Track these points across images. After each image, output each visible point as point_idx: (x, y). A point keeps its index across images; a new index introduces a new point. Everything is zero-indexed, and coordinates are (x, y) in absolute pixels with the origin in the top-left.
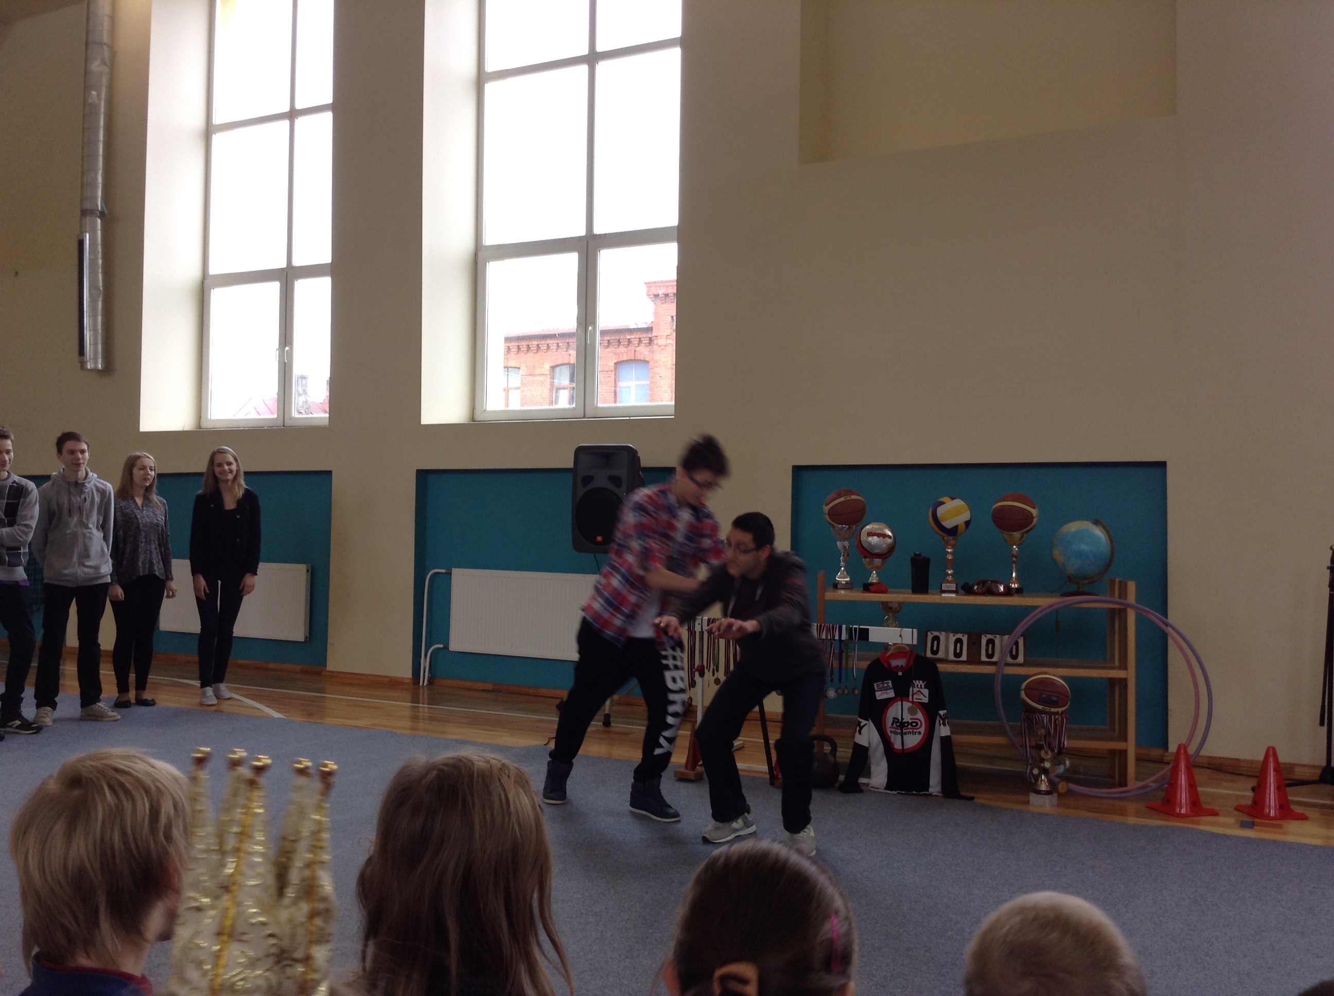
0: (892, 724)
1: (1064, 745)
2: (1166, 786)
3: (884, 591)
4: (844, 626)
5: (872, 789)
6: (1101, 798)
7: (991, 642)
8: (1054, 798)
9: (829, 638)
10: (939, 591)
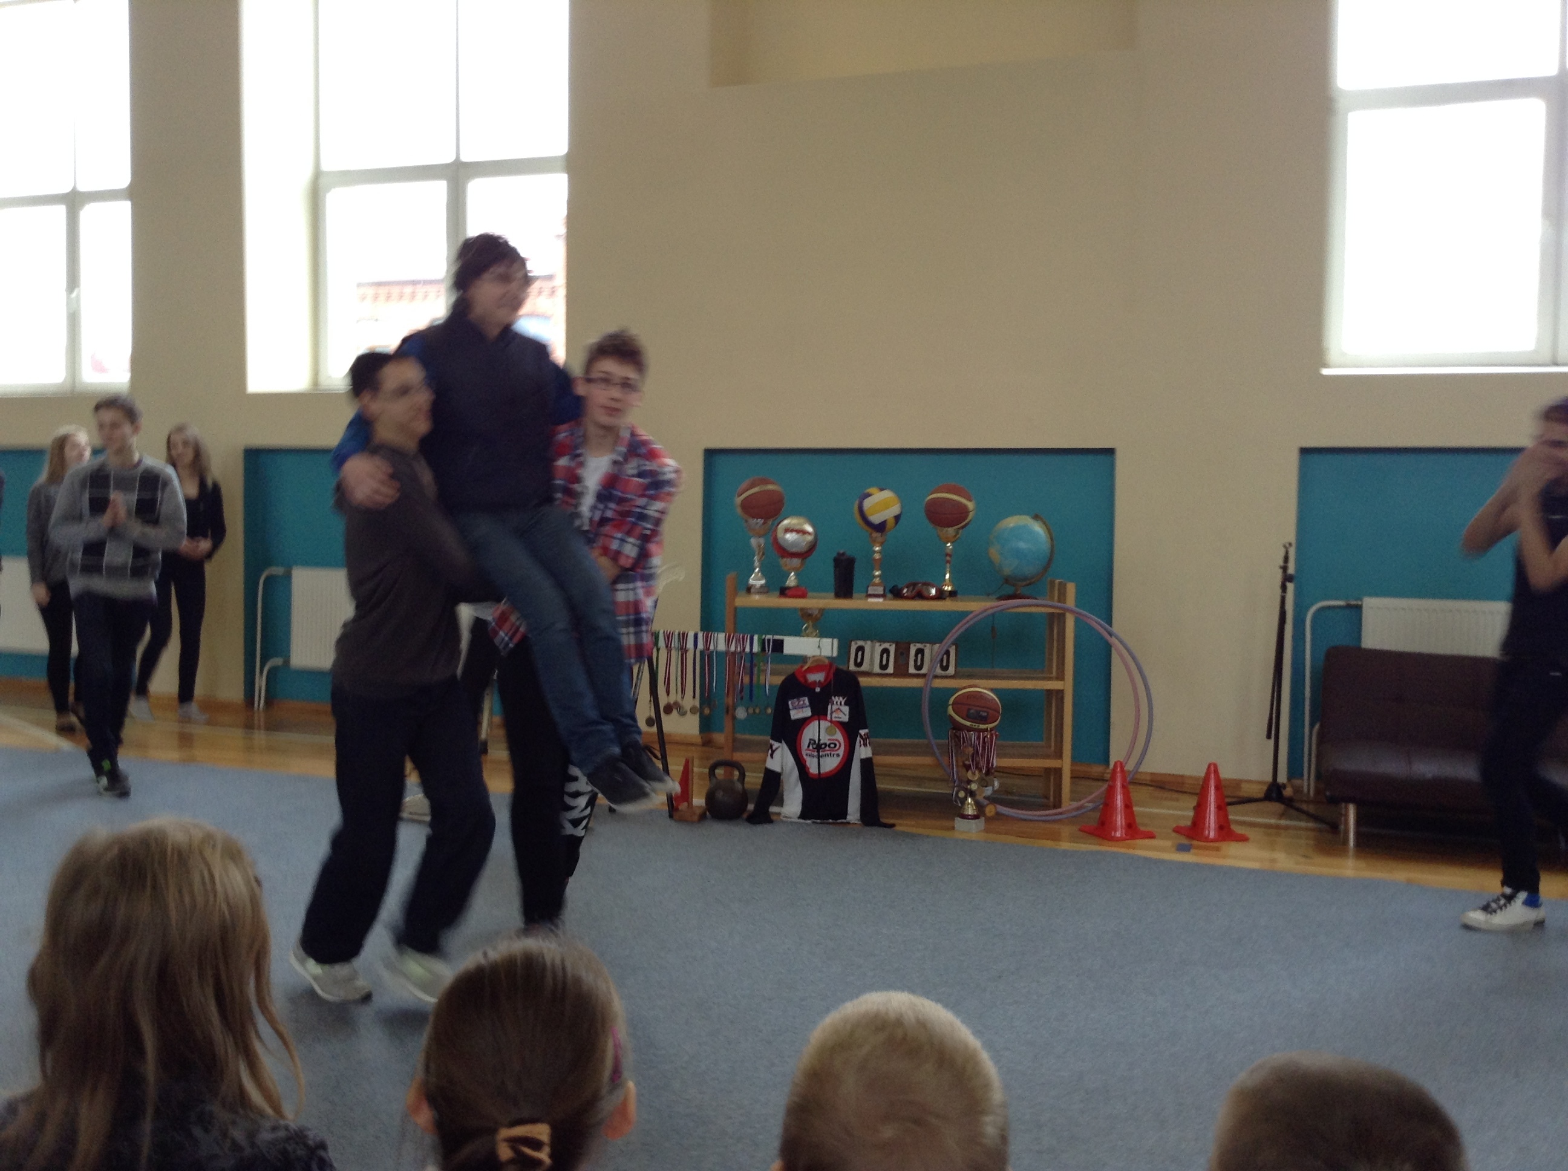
0: (809, 747)
1: (992, 765)
2: (1101, 806)
3: (803, 596)
4: (756, 637)
5: (784, 819)
6: (1031, 821)
7: (920, 651)
8: (980, 823)
9: (739, 649)
10: (864, 594)
